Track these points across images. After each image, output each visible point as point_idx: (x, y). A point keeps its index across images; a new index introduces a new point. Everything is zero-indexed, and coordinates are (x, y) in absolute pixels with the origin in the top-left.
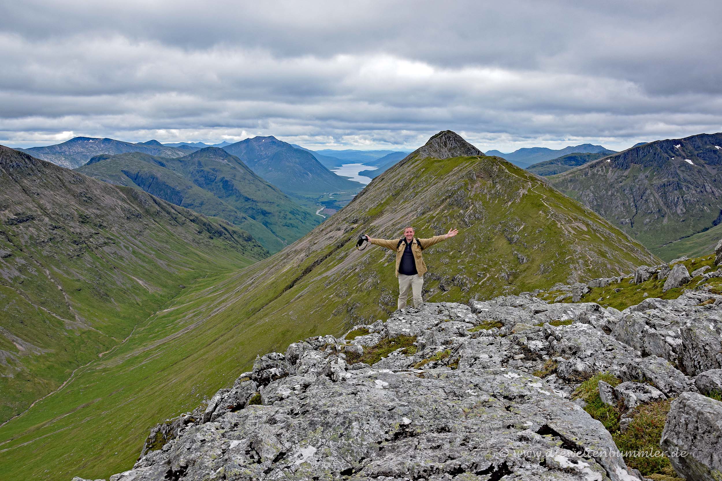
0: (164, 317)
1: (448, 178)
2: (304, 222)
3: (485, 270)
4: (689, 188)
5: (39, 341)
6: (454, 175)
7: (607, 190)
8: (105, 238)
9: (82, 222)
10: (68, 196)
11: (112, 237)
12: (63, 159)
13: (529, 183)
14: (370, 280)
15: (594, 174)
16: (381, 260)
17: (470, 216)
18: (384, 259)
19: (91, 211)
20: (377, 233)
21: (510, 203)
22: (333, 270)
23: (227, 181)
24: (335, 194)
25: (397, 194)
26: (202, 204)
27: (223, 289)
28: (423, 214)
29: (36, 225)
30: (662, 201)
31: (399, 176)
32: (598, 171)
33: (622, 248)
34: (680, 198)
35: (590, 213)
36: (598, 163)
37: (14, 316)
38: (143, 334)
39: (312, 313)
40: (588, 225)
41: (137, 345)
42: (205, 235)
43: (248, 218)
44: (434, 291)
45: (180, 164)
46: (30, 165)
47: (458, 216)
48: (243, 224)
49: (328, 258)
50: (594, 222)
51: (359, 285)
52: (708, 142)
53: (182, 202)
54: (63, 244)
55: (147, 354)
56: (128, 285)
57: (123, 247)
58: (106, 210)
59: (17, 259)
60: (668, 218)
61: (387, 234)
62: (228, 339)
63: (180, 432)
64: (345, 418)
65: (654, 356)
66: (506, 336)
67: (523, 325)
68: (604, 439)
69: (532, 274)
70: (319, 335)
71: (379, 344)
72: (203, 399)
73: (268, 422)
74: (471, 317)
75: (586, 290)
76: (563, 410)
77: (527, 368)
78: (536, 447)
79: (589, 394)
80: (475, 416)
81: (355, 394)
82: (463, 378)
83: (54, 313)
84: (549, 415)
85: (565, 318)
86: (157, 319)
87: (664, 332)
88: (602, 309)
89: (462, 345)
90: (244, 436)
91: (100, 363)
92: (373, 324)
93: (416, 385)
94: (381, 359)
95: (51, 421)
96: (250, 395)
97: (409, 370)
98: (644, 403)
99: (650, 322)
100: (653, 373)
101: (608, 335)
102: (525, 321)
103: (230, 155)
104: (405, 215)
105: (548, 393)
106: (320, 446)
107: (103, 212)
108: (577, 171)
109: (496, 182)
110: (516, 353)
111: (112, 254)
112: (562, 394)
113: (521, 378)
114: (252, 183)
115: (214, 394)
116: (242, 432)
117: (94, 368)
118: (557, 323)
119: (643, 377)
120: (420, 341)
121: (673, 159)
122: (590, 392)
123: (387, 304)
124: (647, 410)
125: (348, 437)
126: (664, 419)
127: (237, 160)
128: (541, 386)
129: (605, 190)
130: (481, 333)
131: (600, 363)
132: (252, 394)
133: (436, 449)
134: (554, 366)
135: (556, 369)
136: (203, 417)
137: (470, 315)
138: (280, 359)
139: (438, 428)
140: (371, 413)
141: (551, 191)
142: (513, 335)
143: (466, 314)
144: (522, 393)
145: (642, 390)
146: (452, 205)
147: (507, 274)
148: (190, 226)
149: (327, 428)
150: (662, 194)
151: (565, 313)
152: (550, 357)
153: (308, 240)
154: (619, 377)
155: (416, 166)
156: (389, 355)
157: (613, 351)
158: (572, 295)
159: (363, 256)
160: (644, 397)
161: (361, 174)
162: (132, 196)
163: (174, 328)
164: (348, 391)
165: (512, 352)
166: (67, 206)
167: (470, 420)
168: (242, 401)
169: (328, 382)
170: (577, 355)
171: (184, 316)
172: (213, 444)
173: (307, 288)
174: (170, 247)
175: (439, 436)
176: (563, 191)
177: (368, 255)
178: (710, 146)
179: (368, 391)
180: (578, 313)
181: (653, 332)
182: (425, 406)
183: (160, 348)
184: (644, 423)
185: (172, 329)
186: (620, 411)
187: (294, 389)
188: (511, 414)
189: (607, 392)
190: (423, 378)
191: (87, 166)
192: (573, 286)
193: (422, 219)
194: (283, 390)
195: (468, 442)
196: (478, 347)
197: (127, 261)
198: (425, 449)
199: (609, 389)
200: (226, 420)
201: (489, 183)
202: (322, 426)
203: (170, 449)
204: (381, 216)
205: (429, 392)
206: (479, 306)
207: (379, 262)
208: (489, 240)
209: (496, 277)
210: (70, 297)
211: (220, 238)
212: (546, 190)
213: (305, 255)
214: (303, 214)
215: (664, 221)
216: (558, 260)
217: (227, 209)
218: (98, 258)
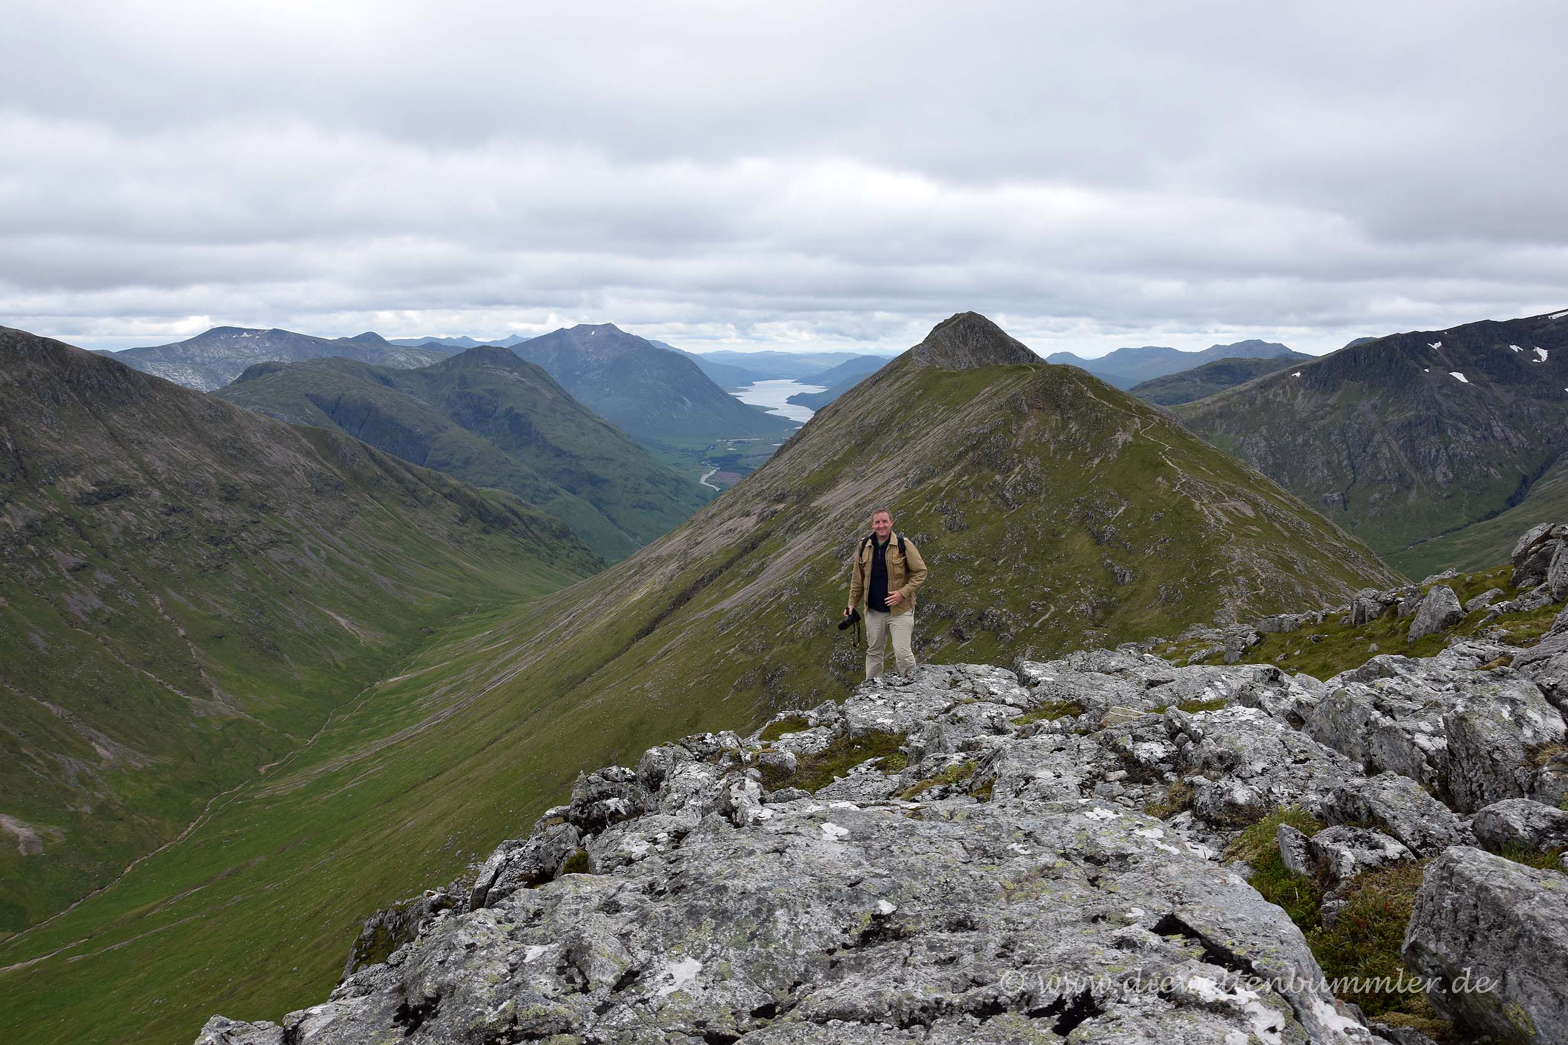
0: (390, 693)
1: (970, 410)
2: (675, 498)
3: (1046, 598)
4: (1459, 429)
5: (141, 741)
6: (983, 402)
7: (1293, 435)
8: (271, 531)
9: (226, 499)
10: (199, 446)
11: (286, 530)
12: (190, 371)
13: (1137, 420)
14: (810, 618)
15: (1267, 402)
16: (834, 578)
17: (1014, 488)
18: (839, 575)
19: (244, 477)
20: (825, 521)
21: (1097, 461)
22: (735, 597)
23: (518, 416)
24: (739, 442)
25: (866, 442)
26: (467, 462)
27: (511, 636)
28: (920, 481)
29: (136, 504)
30: (1406, 455)
31: (870, 406)
32: (1276, 395)
33: (1326, 553)
34: (1442, 450)
35: (1261, 481)
36: (1276, 379)
37: (92, 690)
38: (348, 727)
39: (691, 685)
40: (1255, 506)
41: (334, 750)
42: (473, 526)
43: (563, 491)
44: (941, 641)
45: (423, 382)
46: (125, 385)
47: (991, 488)
48: (551, 503)
49: (725, 573)
50: (1267, 500)
51: (789, 629)
52: (1496, 338)
53: (429, 458)
54: (189, 545)
55: (356, 768)
56: (317, 628)
57: (307, 549)
58: (273, 475)
59: (99, 575)
60: (1418, 492)
61: (846, 525)
62: (520, 739)
63: (424, 927)
64: (759, 901)
65: (1390, 772)
66: (1090, 732)
67: (1125, 711)
68: (1289, 944)
69: (1142, 606)
70: (706, 731)
71: (830, 750)
72: (468, 860)
73: (602, 909)
74: (1018, 693)
75: (1252, 639)
76: (1205, 885)
77: (1132, 798)
78: (1150, 960)
79: (1259, 851)
80: (1026, 897)
81: (780, 852)
82: (1002, 820)
83: (170, 683)
84: (1176, 894)
85: (1209, 695)
86: (377, 696)
87: (1410, 723)
88: (1285, 678)
89: (999, 751)
90: (554, 936)
91: (263, 785)
92: (816, 709)
93: (906, 834)
94: (833, 781)
95: (165, 901)
96: (565, 853)
97: (891, 802)
98: (1369, 868)
99: (1383, 703)
100: (1389, 807)
101: (1297, 730)
102: (1129, 702)
103: (525, 363)
104: (883, 486)
105: (1175, 851)
106: (709, 959)
107: (269, 480)
108: (1232, 396)
109: (1069, 418)
110: (1109, 769)
111: (286, 563)
112: (1205, 851)
113: (1119, 820)
114: (570, 420)
115: (491, 850)
116: (550, 928)
117: (250, 795)
118: (1193, 707)
119: (1368, 816)
120: (914, 744)
121: (1427, 370)
122: (1260, 847)
123: (845, 668)
124: (1377, 883)
125: (767, 941)
126: (1410, 901)
127: (538, 373)
128: (1162, 836)
129: (1291, 434)
130: (1039, 726)
131: (1282, 787)
132: (568, 850)
133: (947, 964)
134: (1188, 795)
135: (1192, 800)
136: (469, 898)
137: (1016, 691)
138: (626, 780)
139: (950, 923)
140: (814, 890)
141: (1181, 435)
142: (1105, 731)
143: (1007, 689)
144: (1123, 849)
145: (1366, 842)
146: (978, 464)
147: (1091, 603)
148: (442, 508)
149: (722, 921)
150: (1406, 441)
151: (1209, 686)
152: (1179, 776)
153: (683, 536)
154: (1319, 816)
155: (904, 385)
156: (849, 772)
157: (1307, 763)
158: (1223, 648)
159: (796, 569)
160: (1370, 856)
161: (792, 400)
162: (327, 446)
163: (409, 716)
164: (766, 846)
165: (1103, 766)
166: (195, 467)
167: (1015, 906)
168: (548, 866)
169: (725, 827)
170: (1235, 772)
171: (431, 692)
172: (492, 952)
173: (681, 635)
174: (402, 551)
175: (953, 939)
176: (1207, 438)
177: (806, 567)
178: (1500, 346)
179: (808, 845)
180: (1236, 685)
181: (1388, 724)
182: (924, 877)
183: (381, 756)
184: (1371, 910)
185: (406, 719)
186: (1322, 885)
187: (655, 841)
188: (1100, 894)
189: (1295, 848)
190: (920, 819)
191: (236, 386)
192: (1226, 629)
193: (917, 494)
194: (632, 843)
195: (1012, 951)
196: (1032, 756)
197: (316, 579)
198: (924, 964)
199: (1300, 842)
200: (516, 903)
201: (1055, 419)
202: (712, 918)
203: (403, 962)
204: (834, 486)
205: (933, 848)
206: (1033, 671)
207: (830, 580)
208: (1053, 536)
209: (1069, 611)
210: (203, 652)
211: (504, 533)
212: (1171, 434)
213: (678, 568)
214: (674, 483)
215: (1410, 497)
216: (1195, 577)
217: (518, 473)
218: (258, 572)
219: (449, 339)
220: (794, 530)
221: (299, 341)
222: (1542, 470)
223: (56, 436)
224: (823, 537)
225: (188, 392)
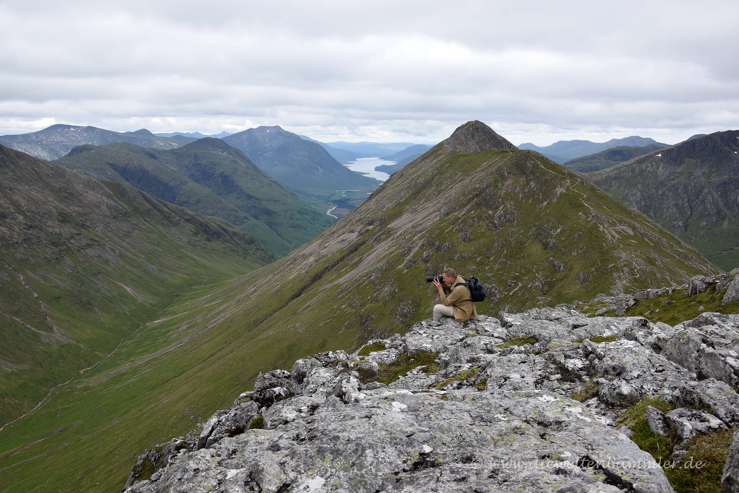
0: (155, 329)
1: (475, 175)
2: (313, 222)
3: (516, 279)
5: (11, 356)
6: (482, 171)
7: (657, 189)
8: (88, 239)
9: (62, 221)
10: (46, 191)
11: (96, 239)
12: (40, 149)
13: (568, 181)
14: (386, 289)
15: (642, 171)
16: (400, 267)
17: (500, 218)
18: (402, 265)
19: (72, 209)
20: (395, 236)
21: (545, 203)
22: (346, 277)
23: (226, 177)
24: (348, 192)
25: (418, 192)
26: (198, 202)
27: (222, 298)
28: (447, 214)
29: (9, 223)
30: (722, 201)
31: (420, 172)
32: (647, 167)
33: (675, 255)
35: (637, 215)
36: (647, 158)
38: (131, 348)
39: (321, 325)
40: (634, 229)
41: (123, 361)
42: (202, 237)
43: (251, 218)
45: (174, 157)
47: (487, 218)
48: (244, 225)
49: (340, 264)
50: (641, 225)
51: (375, 294)
53: (177, 199)
54: (40, 246)
55: (134, 371)
56: (114, 293)
57: (108, 249)
58: (89, 208)
60: (729, 221)
61: (407, 238)
62: (227, 354)
63: (171, 459)
64: (357, 445)
65: (712, 379)
66: (541, 353)
67: (560, 341)
68: (654, 474)
69: (570, 284)
70: (329, 350)
71: (397, 361)
72: (197, 422)
73: (270, 449)
74: (501, 331)
75: (632, 302)
76: (606, 440)
77: (564, 390)
78: (575, 481)
79: (636, 421)
80: (505, 444)
81: (369, 417)
82: (492, 401)
83: (28, 323)
84: (590, 444)
85: (607, 333)
86: (147, 331)
87: (724, 351)
88: (651, 324)
89: (490, 363)
90: (243, 464)
91: (81, 380)
92: (389, 339)
93: (438, 408)
94: (399, 378)
95: (22, 447)
96: (251, 418)
97: (431, 390)
98: (700, 433)
99: (708, 340)
100: (712, 398)
101: (658, 354)
102: (562, 337)
103: (231, 148)
104: (427, 216)
105: (588, 420)
106: (329, 477)
107: (86, 210)
108: (622, 167)
109: (530, 180)
110: (551, 373)
111: (96, 257)
112: (604, 421)
113: (557, 402)
114: (255, 179)
115: (210, 416)
116: (241, 460)
117: (74, 386)
118: (599, 340)
119: (700, 403)
120: (443, 358)
121: (736, 152)
122: (637, 419)
123: (405, 316)
124: (705, 442)
125: (361, 467)
126: (726, 452)
127: (237, 153)
128: (581, 411)
129: (655, 189)
130: (512, 349)
131: (649, 385)
132: (253, 416)
133: (461, 481)
134: (596, 388)
135: (598, 391)
136: (197, 442)
137: (500, 329)
138: (285, 377)
139: (463, 458)
140: (387, 439)
141: (593, 189)
142: (549, 352)
143: (495, 328)
144: (559, 418)
145: (698, 418)
146: (480, 204)
147: (541, 283)
148: (185, 227)
149: (337, 456)
150: (722, 193)
151: (607, 328)
152: (590, 378)
153: (317, 243)
154: (671, 402)
155: (439, 161)
156: (407, 373)
157: (664, 372)
158: (615, 307)
159: (379, 261)
160: (701, 426)
161: (377, 169)
162: (120, 192)
164: (361, 414)
165: (548, 372)
166: (44, 203)
167: (499, 449)
168: (241, 425)
169: (339, 403)
170: (622, 376)
171: (178, 328)
172: (208, 473)
173: (316, 298)
174: (162, 250)
175: (464, 467)
176: (607, 190)
177: (385, 261)
179: (384, 414)
180: (622, 328)
181: (710, 351)
182: (448, 432)
183: (149, 364)
184: (702, 457)
185: (164, 343)
186: (673, 441)
187: (300, 411)
188: (546, 443)
189: (657, 420)
190: (446, 400)
191: (67, 158)
192: (617, 297)
193: (446, 221)
194: (288, 412)
195: (497, 474)
196: (508, 366)
197: (113, 266)
198: (448, 481)
199: (659, 416)
200: (222, 446)
201: (522, 180)
202: (331, 454)
203: (159, 479)
204: (400, 216)
205: (453, 416)
206: (509, 319)
207: (398, 268)
208: (521, 244)
209: (529, 286)
210: (48, 306)
211: (219, 241)
212: (587, 189)
213: (314, 260)
214: (313, 214)
215: (724, 224)
216: (599, 268)
217: (226, 208)
218: (80, 262)
219: (188, 133)
220: (378, 240)
221: (104, 133)
224: (394, 244)
225: (39, 161)
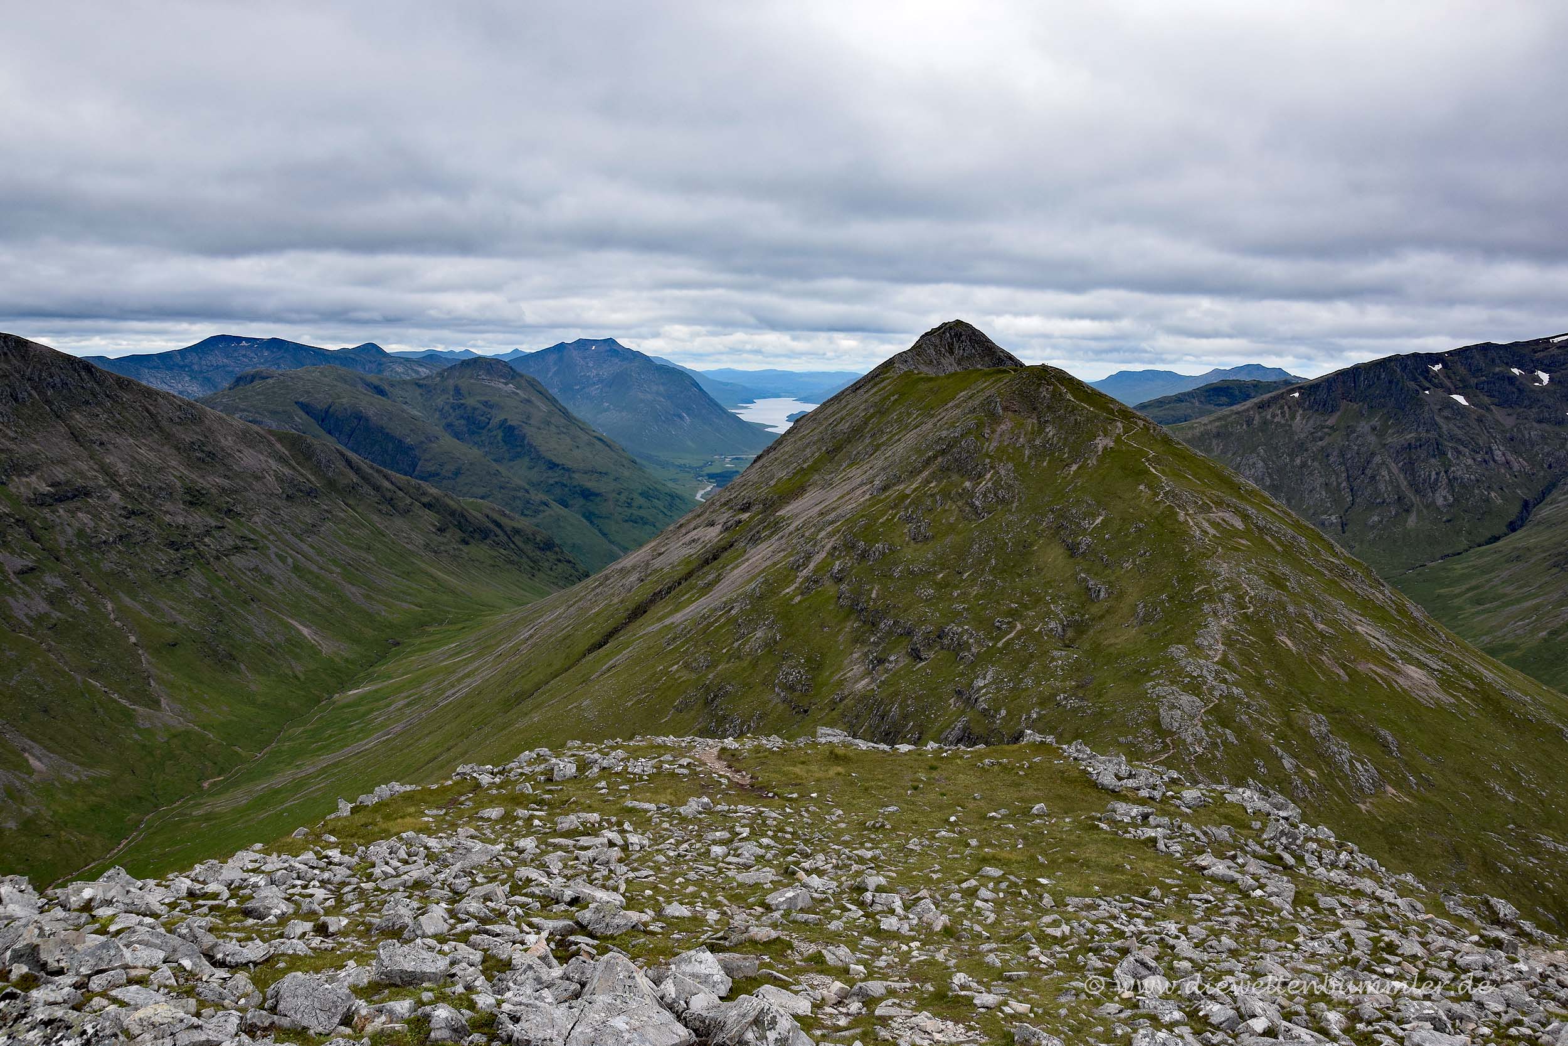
0: (348, 706)
1: (944, 414)
2: (669, 513)
3: (1012, 616)
4: (1459, 452)
5: (79, 751)
6: (957, 406)
7: (1292, 455)
8: (236, 536)
9: (191, 503)
10: (166, 448)
11: (252, 537)
12: (187, 378)
13: (1119, 424)
14: (759, 634)
15: (1265, 422)
16: (787, 590)
17: (985, 495)
18: (793, 588)
19: (211, 481)
20: (787, 531)
21: (1074, 467)
22: (688, 610)
23: (511, 428)
24: (737, 459)
25: (837, 449)
26: (458, 473)
27: (474, 650)
28: (885, 488)
29: (93, 507)
30: (1406, 478)
31: (844, 412)
32: (1274, 416)
33: (1322, 569)
34: (1443, 473)
35: (1252, 491)
36: (1275, 399)
37: (30, 698)
38: (300, 741)
39: (629, 704)
40: (1245, 517)
41: (282, 765)
42: (452, 536)
43: (554, 504)
44: (896, 661)
45: (419, 391)
46: (90, 384)
47: (960, 495)
48: (541, 516)
49: (684, 584)
50: (1258, 511)
51: (736, 645)
52: (1497, 361)
53: (418, 468)
54: (148, 549)
55: (298, 785)
56: (278, 638)
57: (273, 556)
58: (242, 479)
59: (48, 579)
60: (1418, 515)
61: (807, 534)
69: (1117, 625)
83: (116, 692)
86: (334, 709)
91: (202, 801)
103: (521, 375)
104: (848, 493)
107: (237, 483)
108: (1230, 416)
109: (1046, 422)
111: (249, 570)
114: (565, 433)
117: (189, 811)
121: (1427, 392)
123: (792, 688)
127: (534, 385)
129: (1288, 455)
141: (1166, 441)
146: (948, 469)
147: (1062, 623)
148: (420, 517)
150: (1405, 464)
153: (650, 547)
155: (880, 391)
159: (751, 580)
162: (300, 450)
163: (362, 730)
166: (160, 470)
171: (388, 705)
173: (628, 650)
174: (373, 560)
177: (761, 579)
178: (1501, 369)
183: (326, 772)
185: (359, 733)
191: (226, 392)
193: (882, 501)
197: (280, 587)
201: (1031, 422)
204: (801, 494)
207: (783, 593)
208: (1024, 548)
209: (1036, 630)
210: (154, 660)
211: (486, 544)
212: (1156, 440)
213: (639, 579)
214: (668, 498)
215: (1410, 520)
216: (1176, 593)
217: (509, 485)
218: (219, 579)
219: (450, 351)
220: (755, 540)
221: (298, 350)
222: (1544, 495)
223: (12, 435)
224: (782, 547)
